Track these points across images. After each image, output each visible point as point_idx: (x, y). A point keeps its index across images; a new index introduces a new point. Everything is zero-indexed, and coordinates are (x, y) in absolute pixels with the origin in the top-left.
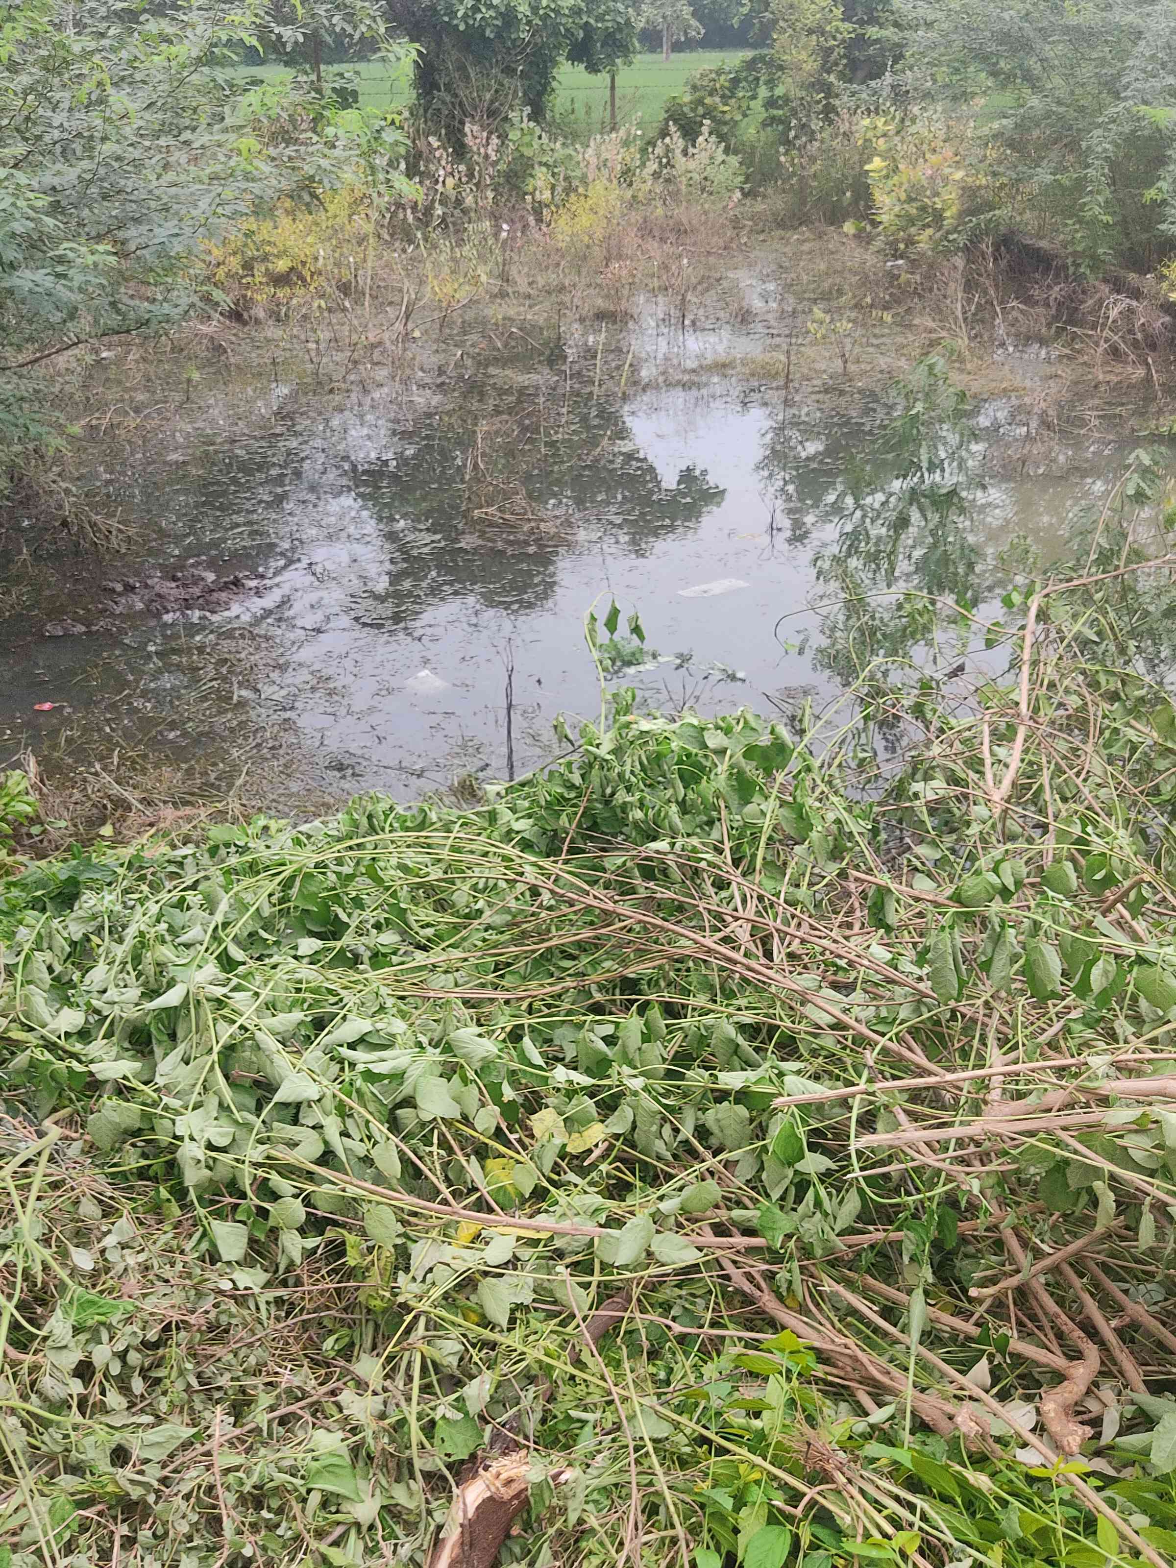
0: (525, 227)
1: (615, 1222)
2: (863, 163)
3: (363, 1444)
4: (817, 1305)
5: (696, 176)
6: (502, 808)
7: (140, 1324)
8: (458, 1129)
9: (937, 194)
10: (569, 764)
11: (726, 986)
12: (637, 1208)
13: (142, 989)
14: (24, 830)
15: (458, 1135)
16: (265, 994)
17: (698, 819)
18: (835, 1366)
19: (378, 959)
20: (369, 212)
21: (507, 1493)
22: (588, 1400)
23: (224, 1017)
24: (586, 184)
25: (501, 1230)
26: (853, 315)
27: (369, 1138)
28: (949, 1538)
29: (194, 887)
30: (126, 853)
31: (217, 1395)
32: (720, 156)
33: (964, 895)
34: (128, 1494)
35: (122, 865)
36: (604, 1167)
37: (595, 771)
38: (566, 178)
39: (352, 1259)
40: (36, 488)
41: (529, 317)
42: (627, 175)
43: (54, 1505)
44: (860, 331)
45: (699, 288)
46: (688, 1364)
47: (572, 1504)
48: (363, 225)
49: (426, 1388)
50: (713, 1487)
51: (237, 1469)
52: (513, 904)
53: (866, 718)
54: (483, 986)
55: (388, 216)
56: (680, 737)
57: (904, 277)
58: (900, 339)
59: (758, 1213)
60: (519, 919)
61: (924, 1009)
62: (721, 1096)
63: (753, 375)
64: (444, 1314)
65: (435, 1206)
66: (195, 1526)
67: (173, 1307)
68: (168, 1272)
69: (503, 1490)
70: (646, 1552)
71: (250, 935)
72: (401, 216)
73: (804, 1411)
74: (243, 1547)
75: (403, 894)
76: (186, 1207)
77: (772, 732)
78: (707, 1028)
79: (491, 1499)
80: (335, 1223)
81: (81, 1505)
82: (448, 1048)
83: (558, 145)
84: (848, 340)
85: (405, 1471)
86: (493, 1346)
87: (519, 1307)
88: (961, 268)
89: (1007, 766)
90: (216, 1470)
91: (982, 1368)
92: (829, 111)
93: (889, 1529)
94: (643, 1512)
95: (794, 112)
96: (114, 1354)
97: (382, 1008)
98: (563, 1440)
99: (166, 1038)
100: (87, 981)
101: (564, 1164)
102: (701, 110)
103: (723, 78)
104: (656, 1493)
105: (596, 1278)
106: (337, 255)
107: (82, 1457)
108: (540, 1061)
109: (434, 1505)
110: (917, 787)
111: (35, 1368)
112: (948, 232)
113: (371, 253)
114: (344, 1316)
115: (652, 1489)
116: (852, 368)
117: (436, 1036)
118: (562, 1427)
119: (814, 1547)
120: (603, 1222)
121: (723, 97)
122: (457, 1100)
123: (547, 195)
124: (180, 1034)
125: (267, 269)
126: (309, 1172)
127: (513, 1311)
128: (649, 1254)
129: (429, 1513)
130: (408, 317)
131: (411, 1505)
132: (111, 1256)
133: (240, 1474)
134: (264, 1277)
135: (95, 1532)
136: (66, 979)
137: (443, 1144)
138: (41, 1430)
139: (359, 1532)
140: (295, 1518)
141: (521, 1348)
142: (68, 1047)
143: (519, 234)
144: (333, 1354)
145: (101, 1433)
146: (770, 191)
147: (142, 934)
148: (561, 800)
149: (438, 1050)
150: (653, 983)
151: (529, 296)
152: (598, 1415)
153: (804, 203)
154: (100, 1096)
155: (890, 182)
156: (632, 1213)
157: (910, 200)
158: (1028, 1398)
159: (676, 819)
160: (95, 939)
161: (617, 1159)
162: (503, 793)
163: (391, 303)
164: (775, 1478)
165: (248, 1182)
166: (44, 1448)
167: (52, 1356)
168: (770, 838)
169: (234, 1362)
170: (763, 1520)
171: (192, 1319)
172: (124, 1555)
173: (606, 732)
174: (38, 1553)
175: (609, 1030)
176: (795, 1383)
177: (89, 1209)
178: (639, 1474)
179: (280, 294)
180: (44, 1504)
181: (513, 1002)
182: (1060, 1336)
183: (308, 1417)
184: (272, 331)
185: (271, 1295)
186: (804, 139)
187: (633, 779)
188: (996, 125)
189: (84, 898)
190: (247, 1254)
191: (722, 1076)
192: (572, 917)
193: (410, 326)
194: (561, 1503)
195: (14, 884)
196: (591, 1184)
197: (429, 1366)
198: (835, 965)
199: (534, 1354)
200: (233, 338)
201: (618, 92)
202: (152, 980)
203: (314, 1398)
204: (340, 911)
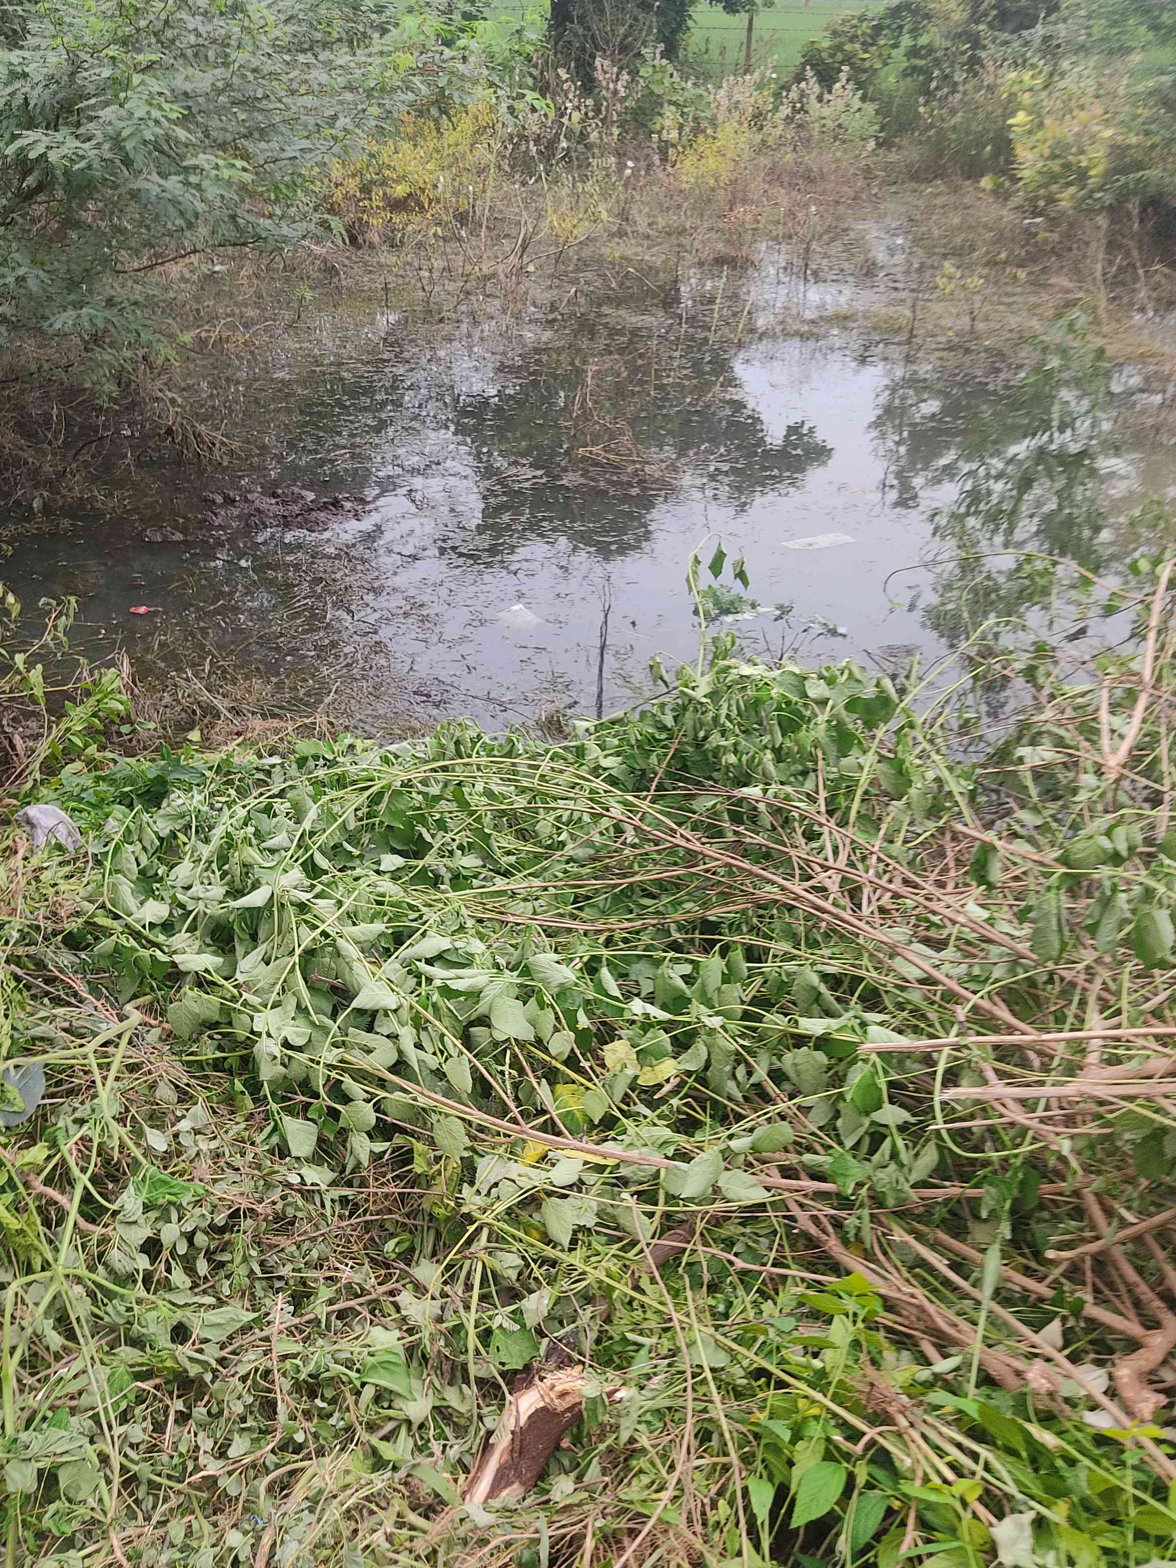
0: (649, 166)
1: (684, 1156)
2: (1006, 116)
3: (418, 1345)
4: (885, 1253)
5: (830, 124)
6: (591, 744)
7: (209, 1208)
8: (530, 1052)
9: (1082, 152)
10: (662, 706)
11: (810, 936)
12: (705, 1144)
13: (226, 888)
14: (114, 728)
15: (530, 1057)
16: (348, 903)
17: (793, 768)
18: (899, 1314)
19: (459, 880)
20: (492, 142)
21: (561, 1405)
22: (645, 1325)
23: (306, 922)
24: (715, 126)
25: (567, 1152)
26: (985, 272)
27: (442, 1053)
28: (1012, 1489)
29: (281, 794)
30: (215, 758)
31: (278, 1284)
32: (856, 103)
33: (1073, 857)
34: (186, 1371)
35: (211, 769)
36: (675, 1102)
37: (688, 714)
38: (696, 119)
39: (419, 1166)
40: (142, 394)
41: (647, 258)
42: (758, 119)
43: (113, 1374)
44: (991, 289)
45: (825, 237)
46: (748, 1299)
47: (624, 1423)
48: (483, 154)
49: (483, 1298)
50: (770, 1418)
51: (295, 1356)
52: (597, 838)
53: (975, 678)
54: (561, 915)
55: (510, 147)
56: (781, 684)
57: (1042, 235)
58: (1032, 299)
59: (830, 1159)
60: (602, 854)
61: (1020, 970)
62: (800, 1041)
63: (875, 329)
64: (506, 1227)
65: (504, 1123)
66: (249, 1408)
67: (242, 1194)
68: (238, 1161)
69: (557, 1402)
70: (697, 1475)
71: (335, 847)
72: (523, 148)
73: (869, 1353)
74: (296, 1431)
75: (487, 820)
76: (258, 1100)
77: (878, 685)
78: (788, 975)
79: (543, 1409)
80: (403, 1131)
81: (139, 1376)
82: (526, 972)
83: (689, 84)
84: (978, 297)
85: (459, 1374)
86: (554, 1263)
87: (582, 1229)
88: (1105, 226)
89: (1122, 737)
90: (274, 1355)
91: (1054, 1328)
92: (974, 64)
93: (950, 1475)
94: (696, 1436)
95: (937, 62)
96: (182, 1234)
97: (462, 928)
98: (618, 1361)
99: (247, 937)
100: (172, 876)
101: (634, 1095)
102: (840, 56)
103: (865, 24)
104: (710, 1420)
105: (661, 1208)
106: (456, 184)
107: (144, 1330)
108: (616, 993)
109: (485, 1410)
110: (1023, 751)
111: (104, 1241)
112: (1092, 192)
113: (491, 182)
114: (407, 1221)
115: (706, 1416)
116: (981, 326)
117: (513, 961)
118: (618, 1349)
119: (869, 1486)
120: (670, 1154)
121: (863, 43)
122: (533, 1023)
123: (674, 135)
124: (262, 935)
125: (385, 194)
126: (380, 1079)
127: (575, 1232)
128: (716, 1190)
129: (480, 1418)
130: (524, 248)
131: (462, 1409)
132: (186, 1140)
133: (297, 1362)
134: (331, 1176)
135: (151, 1405)
136: (151, 873)
137: (515, 1064)
138: (106, 1301)
139: (409, 1429)
140: (348, 1409)
141: (581, 1266)
142: (151, 937)
143: (643, 173)
144: (394, 1256)
145: (164, 1310)
146: (905, 142)
147: (228, 835)
148: (652, 741)
149: (516, 973)
150: (735, 927)
151: (648, 237)
152: (654, 1340)
153: (941, 157)
154: (180, 987)
155: (1034, 138)
156: (701, 1149)
157: (1053, 157)
158: (1099, 1363)
159: (771, 767)
160: (182, 837)
161: (686, 1096)
162: (592, 729)
163: (506, 236)
164: (835, 1415)
165: (321, 1083)
166: (107, 1319)
167: (121, 1230)
168: (866, 792)
169: (296, 1254)
170: (819, 1456)
171: (259, 1208)
172: (177, 1430)
173: (703, 674)
174: (96, 1418)
175: (687, 969)
176: (860, 1325)
177: (166, 1093)
178: (695, 1399)
179: (396, 219)
180: (104, 1372)
181: (590, 934)
182: (1137, 1304)
183: (365, 1313)
184: (387, 257)
185: (336, 1193)
186: (946, 90)
187: (728, 724)
188: (1151, 83)
189: (172, 796)
190: (315, 1153)
191: (803, 1021)
192: (655, 856)
193: (526, 259)
194: (612, 1421)
195: (103, 779)
196: (659, 1117)
197: (491, 1277)
198: (927, 920)
199: (595, 1275)
200: (347, 262)
201: (755, 35)
202: (237, 879)
203: (374, 1296)
204: (424, 831)
